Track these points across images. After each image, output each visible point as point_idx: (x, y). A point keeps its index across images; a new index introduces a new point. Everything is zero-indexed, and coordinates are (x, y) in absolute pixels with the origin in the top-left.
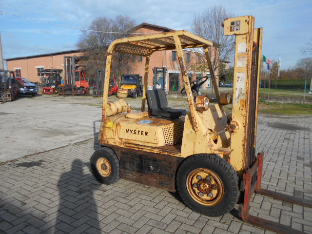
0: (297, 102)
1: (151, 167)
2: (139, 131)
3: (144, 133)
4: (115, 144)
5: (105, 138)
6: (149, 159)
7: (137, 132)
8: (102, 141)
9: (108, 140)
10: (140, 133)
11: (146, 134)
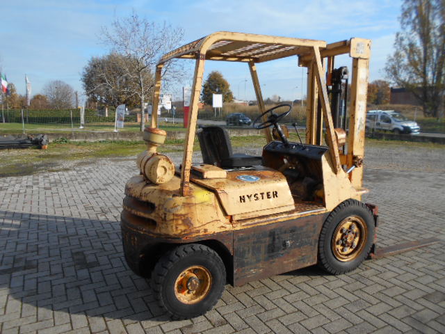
0: (110, 139)
1: (288, 242)
2: (262, 194)
3: (271, 194)
4: (223, 230)
5: (197, 224)
6: (285, 232)
7: (259, 196)
8: (191, 233)
9: (206, 227)
10: (265, 196)
11: (275, 194)
